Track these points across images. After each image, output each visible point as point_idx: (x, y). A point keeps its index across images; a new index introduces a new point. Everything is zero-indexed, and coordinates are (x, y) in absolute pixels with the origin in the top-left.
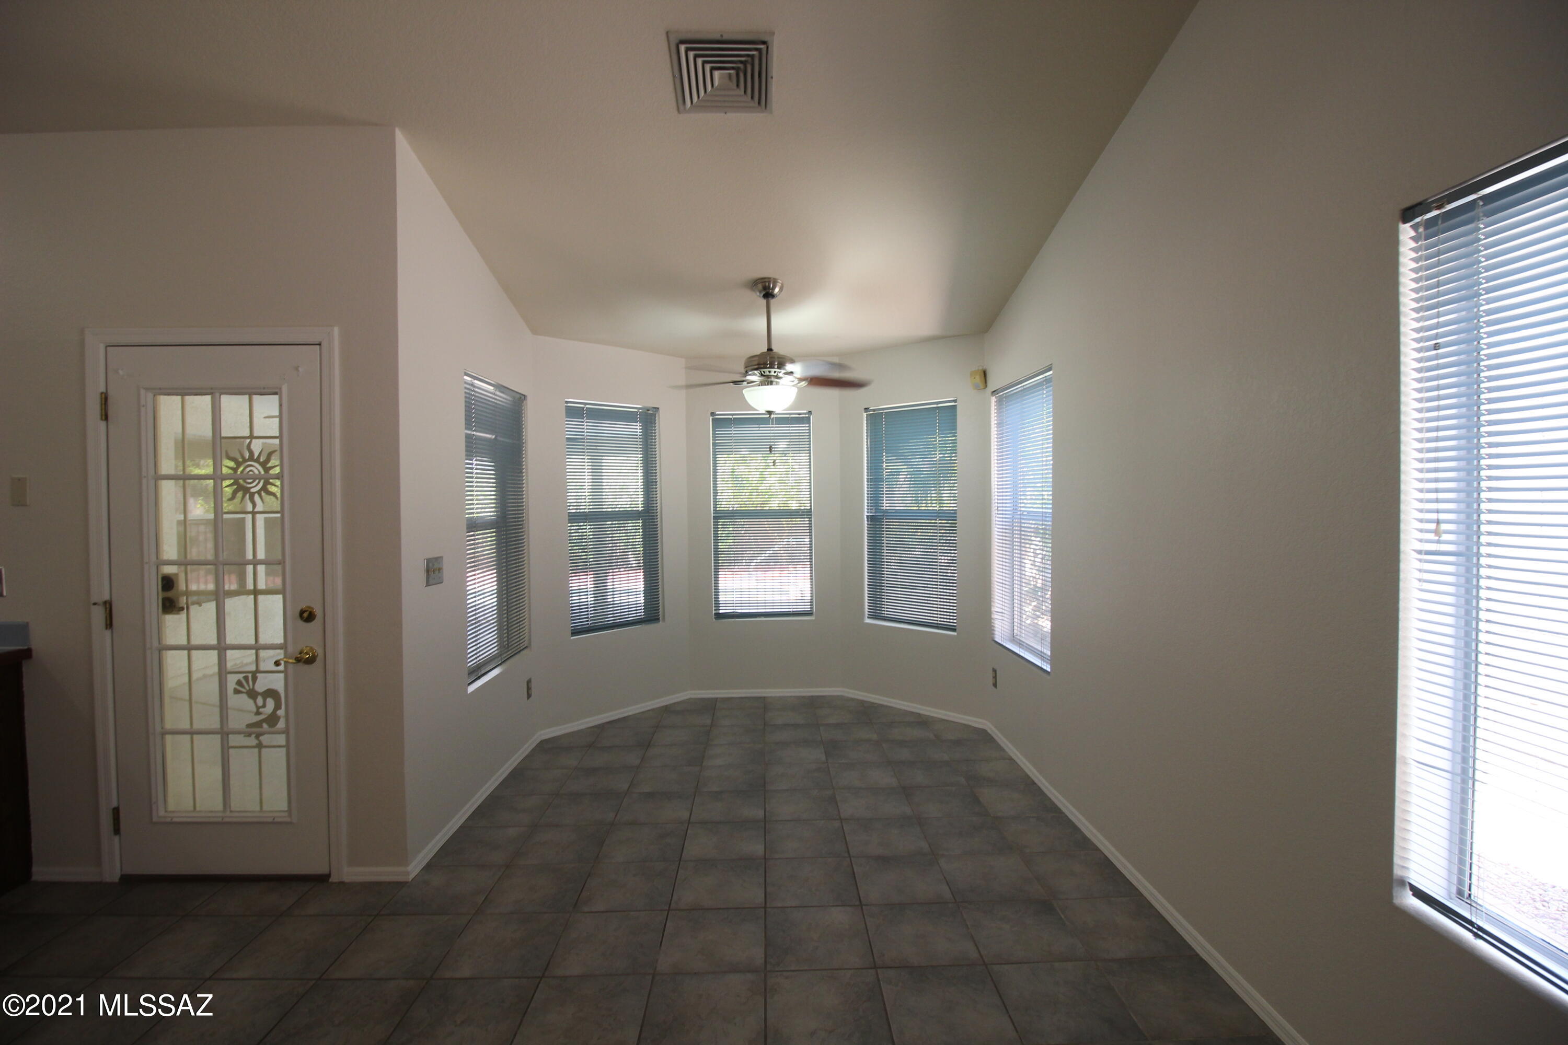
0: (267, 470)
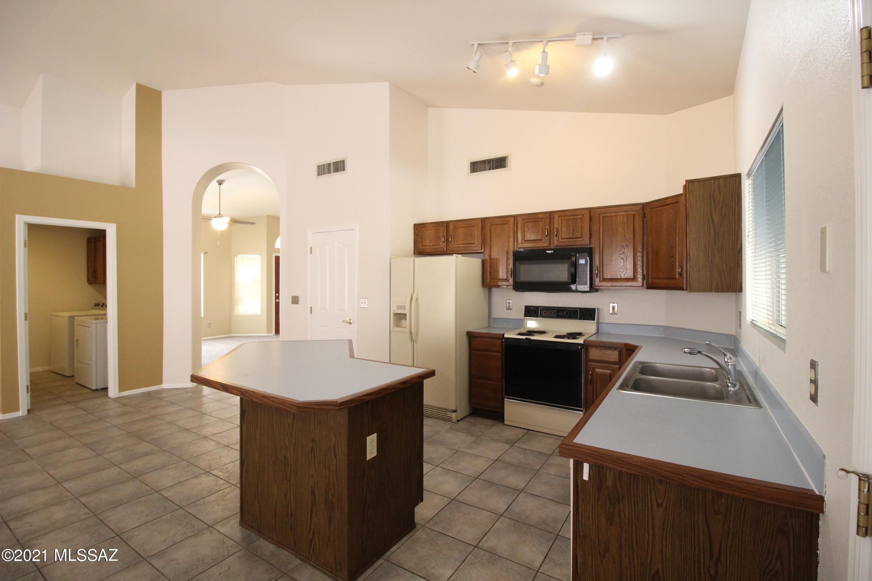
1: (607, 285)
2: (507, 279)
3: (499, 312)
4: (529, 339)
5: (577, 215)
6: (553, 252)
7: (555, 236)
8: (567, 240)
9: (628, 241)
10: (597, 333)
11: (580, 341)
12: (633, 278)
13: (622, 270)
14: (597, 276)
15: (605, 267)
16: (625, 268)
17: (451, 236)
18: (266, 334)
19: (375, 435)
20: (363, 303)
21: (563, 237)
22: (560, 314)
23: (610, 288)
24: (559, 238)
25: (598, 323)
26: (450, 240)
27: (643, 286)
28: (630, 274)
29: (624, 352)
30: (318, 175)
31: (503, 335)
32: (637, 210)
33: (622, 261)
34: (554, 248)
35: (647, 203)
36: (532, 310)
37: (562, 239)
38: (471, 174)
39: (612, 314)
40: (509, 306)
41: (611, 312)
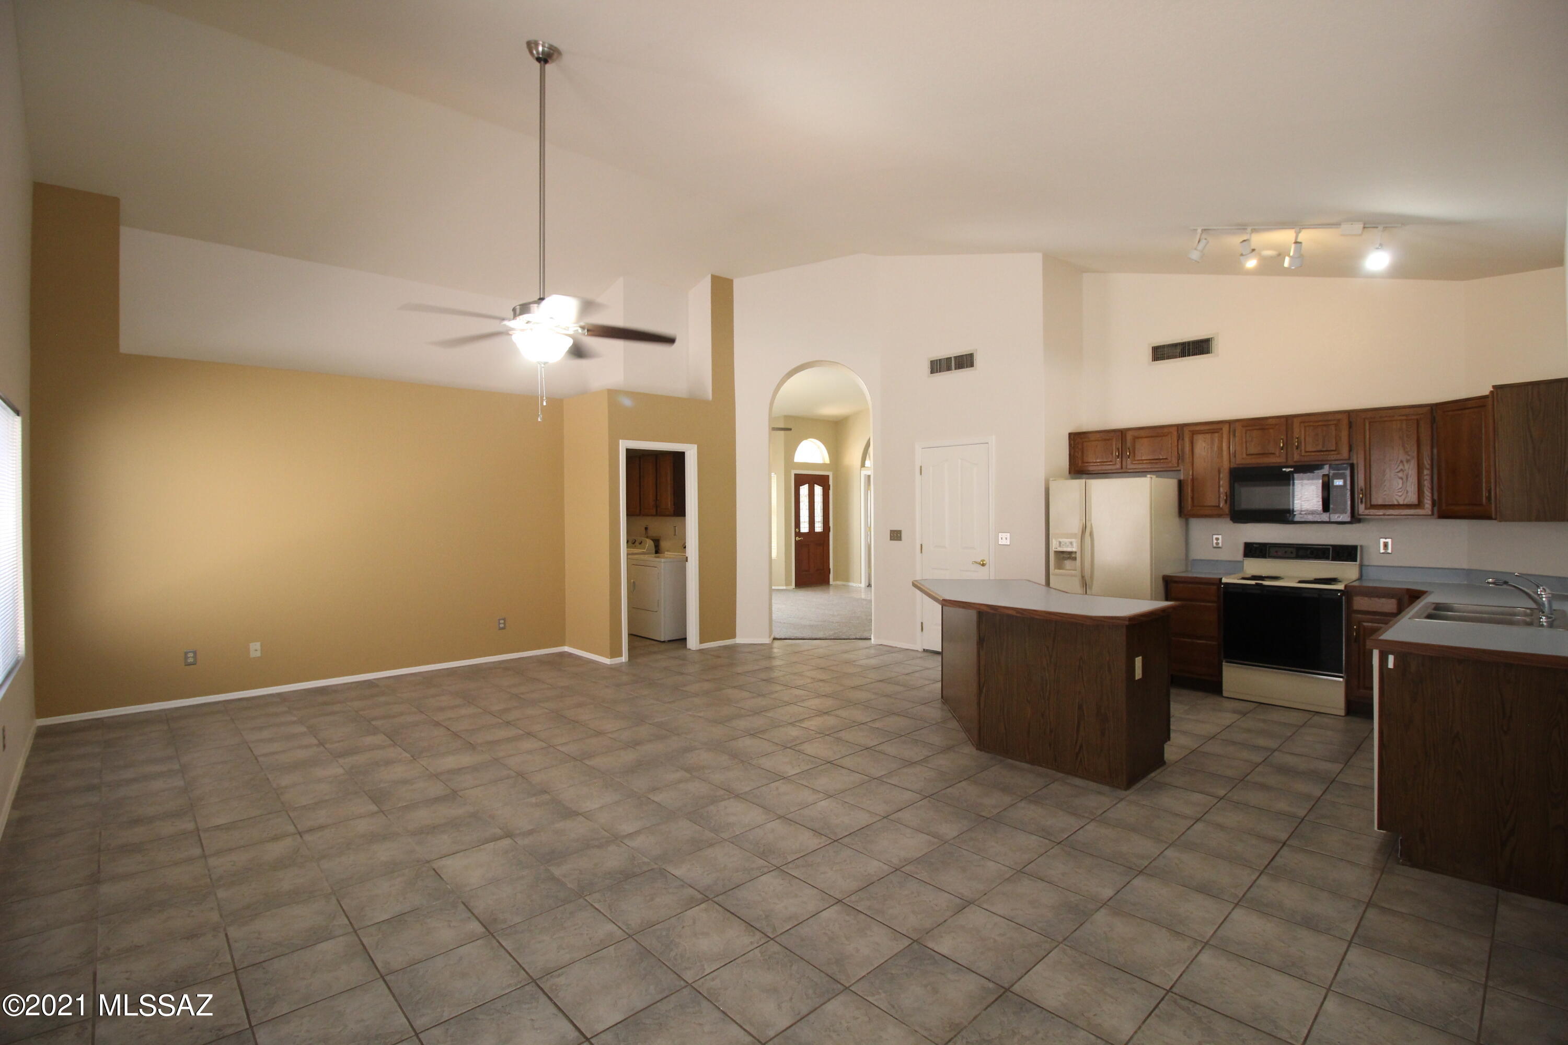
1: (1378, 514)
2: (1218, 506)
3: (1201, 551)
4: (1261, 584)
5: (1329, 421)
6: (1292, 470)
7: (1295, 448)
8: (1313, 454)
9: (1409, 455)
10: (1361, 578)
11: (1340, 587)
12: (1417, 503)
13: (1400, 494)
14: (1362, 502)
15: (1373, 489)
16: (1406, 491)
17: (1129, 449)
18: (784, 588)
19: (1141, 657)
20: (1004, 539)
21: (1307, 450)
22: (1301, 553)
23: (1382, 517)
24: (1301, 451)
25: (1361, 566)
26: (1128, 454)
27: (1433, 514)
28: (1412, 498)
29: (1406, 598)
30: (932, 373)
31: (1221, 579)
32: (1422, 414)
33: (1400, 481)
34: (1294, 464)
35: (1437, 405)
36: (1256, 548)
37: (1306, 452)
38: (1154, 362)
39: (1383, 553)
40: (1217, 544)
41: (1382, 551)
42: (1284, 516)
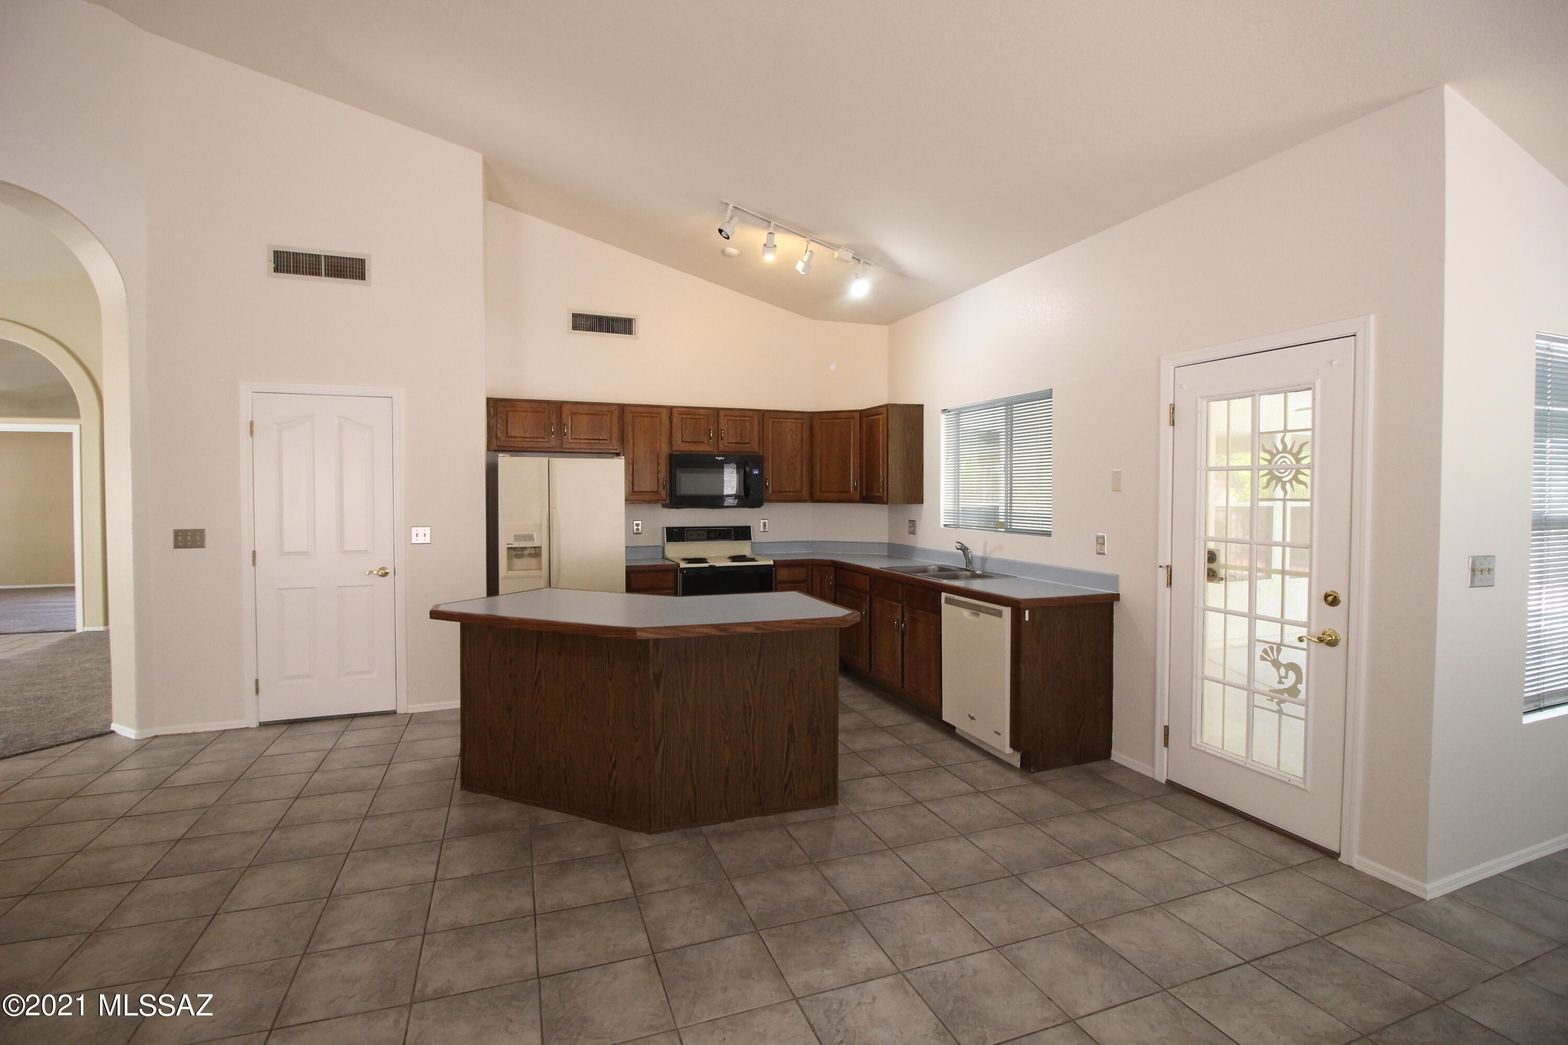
0: (1298, 460)
1: (776, 499)
2: (657, 492)
5: (745, 417)
6: (724, 458)
7: (720, 438)
8: (733, 445)
12: (800, 490)
13: (790, 483)
14: (767, 489)
17: (565, 425)
20: (421, 535)
21: (729, 441)
22: (712, 535)
24: (725, 442)
25: (751, 544)
26: (565, 431)
27: (809, 499)
28: (798, 487)
30: (277, 270)
31: (678, 565)
32: (805, 419)
34: (725, 454)
35: (818, 413)
37: (728, 443)
38: (575, 332)
39: (763, 532)
40: (637, 529)
41: (762, 530)
42: (715, 501)
